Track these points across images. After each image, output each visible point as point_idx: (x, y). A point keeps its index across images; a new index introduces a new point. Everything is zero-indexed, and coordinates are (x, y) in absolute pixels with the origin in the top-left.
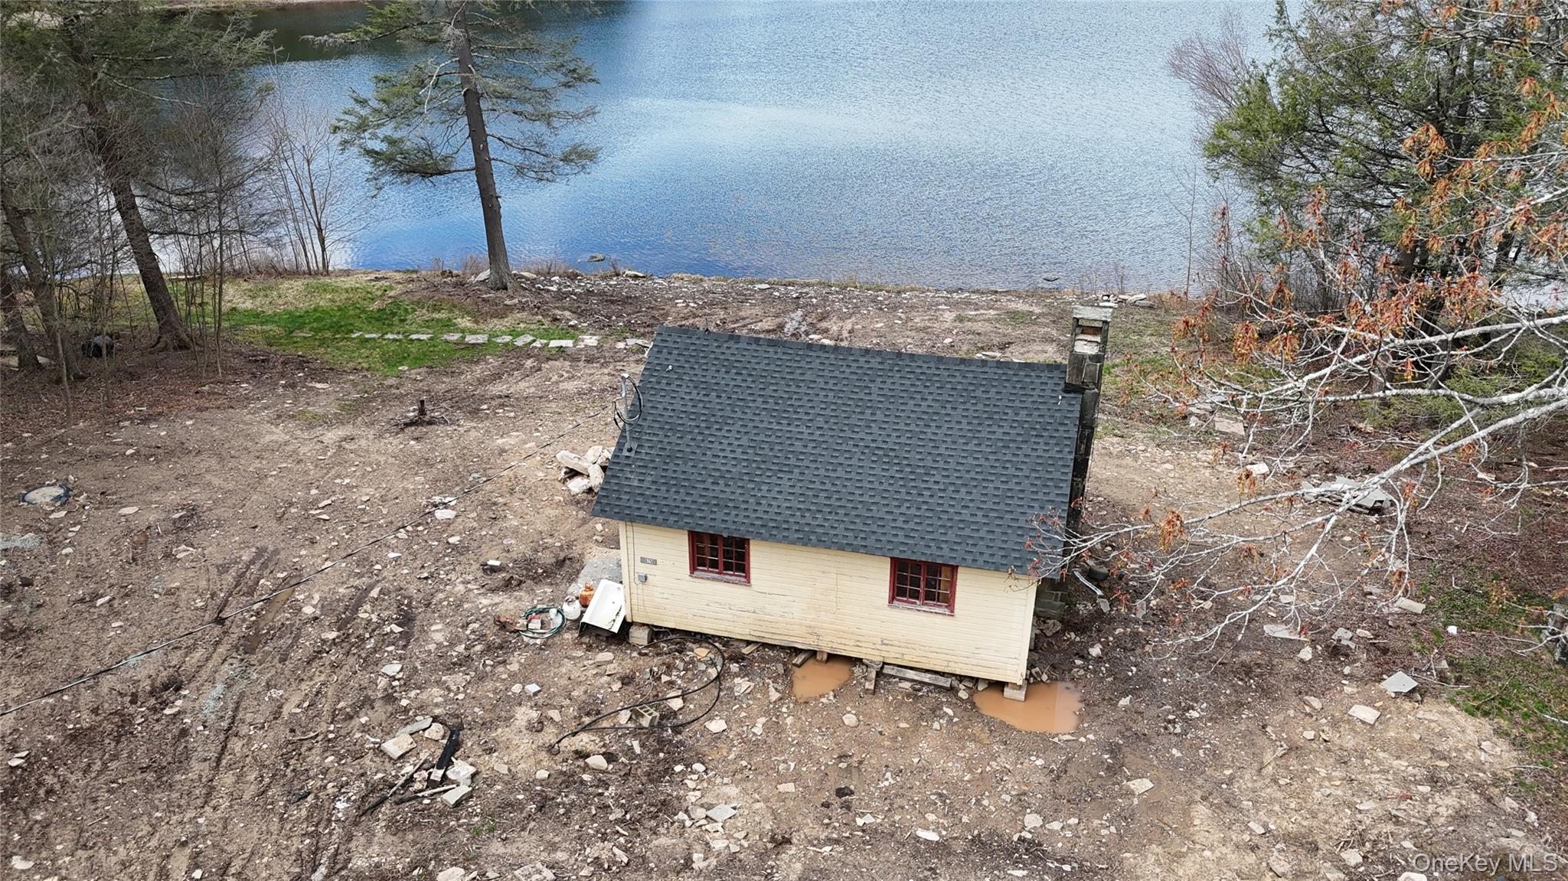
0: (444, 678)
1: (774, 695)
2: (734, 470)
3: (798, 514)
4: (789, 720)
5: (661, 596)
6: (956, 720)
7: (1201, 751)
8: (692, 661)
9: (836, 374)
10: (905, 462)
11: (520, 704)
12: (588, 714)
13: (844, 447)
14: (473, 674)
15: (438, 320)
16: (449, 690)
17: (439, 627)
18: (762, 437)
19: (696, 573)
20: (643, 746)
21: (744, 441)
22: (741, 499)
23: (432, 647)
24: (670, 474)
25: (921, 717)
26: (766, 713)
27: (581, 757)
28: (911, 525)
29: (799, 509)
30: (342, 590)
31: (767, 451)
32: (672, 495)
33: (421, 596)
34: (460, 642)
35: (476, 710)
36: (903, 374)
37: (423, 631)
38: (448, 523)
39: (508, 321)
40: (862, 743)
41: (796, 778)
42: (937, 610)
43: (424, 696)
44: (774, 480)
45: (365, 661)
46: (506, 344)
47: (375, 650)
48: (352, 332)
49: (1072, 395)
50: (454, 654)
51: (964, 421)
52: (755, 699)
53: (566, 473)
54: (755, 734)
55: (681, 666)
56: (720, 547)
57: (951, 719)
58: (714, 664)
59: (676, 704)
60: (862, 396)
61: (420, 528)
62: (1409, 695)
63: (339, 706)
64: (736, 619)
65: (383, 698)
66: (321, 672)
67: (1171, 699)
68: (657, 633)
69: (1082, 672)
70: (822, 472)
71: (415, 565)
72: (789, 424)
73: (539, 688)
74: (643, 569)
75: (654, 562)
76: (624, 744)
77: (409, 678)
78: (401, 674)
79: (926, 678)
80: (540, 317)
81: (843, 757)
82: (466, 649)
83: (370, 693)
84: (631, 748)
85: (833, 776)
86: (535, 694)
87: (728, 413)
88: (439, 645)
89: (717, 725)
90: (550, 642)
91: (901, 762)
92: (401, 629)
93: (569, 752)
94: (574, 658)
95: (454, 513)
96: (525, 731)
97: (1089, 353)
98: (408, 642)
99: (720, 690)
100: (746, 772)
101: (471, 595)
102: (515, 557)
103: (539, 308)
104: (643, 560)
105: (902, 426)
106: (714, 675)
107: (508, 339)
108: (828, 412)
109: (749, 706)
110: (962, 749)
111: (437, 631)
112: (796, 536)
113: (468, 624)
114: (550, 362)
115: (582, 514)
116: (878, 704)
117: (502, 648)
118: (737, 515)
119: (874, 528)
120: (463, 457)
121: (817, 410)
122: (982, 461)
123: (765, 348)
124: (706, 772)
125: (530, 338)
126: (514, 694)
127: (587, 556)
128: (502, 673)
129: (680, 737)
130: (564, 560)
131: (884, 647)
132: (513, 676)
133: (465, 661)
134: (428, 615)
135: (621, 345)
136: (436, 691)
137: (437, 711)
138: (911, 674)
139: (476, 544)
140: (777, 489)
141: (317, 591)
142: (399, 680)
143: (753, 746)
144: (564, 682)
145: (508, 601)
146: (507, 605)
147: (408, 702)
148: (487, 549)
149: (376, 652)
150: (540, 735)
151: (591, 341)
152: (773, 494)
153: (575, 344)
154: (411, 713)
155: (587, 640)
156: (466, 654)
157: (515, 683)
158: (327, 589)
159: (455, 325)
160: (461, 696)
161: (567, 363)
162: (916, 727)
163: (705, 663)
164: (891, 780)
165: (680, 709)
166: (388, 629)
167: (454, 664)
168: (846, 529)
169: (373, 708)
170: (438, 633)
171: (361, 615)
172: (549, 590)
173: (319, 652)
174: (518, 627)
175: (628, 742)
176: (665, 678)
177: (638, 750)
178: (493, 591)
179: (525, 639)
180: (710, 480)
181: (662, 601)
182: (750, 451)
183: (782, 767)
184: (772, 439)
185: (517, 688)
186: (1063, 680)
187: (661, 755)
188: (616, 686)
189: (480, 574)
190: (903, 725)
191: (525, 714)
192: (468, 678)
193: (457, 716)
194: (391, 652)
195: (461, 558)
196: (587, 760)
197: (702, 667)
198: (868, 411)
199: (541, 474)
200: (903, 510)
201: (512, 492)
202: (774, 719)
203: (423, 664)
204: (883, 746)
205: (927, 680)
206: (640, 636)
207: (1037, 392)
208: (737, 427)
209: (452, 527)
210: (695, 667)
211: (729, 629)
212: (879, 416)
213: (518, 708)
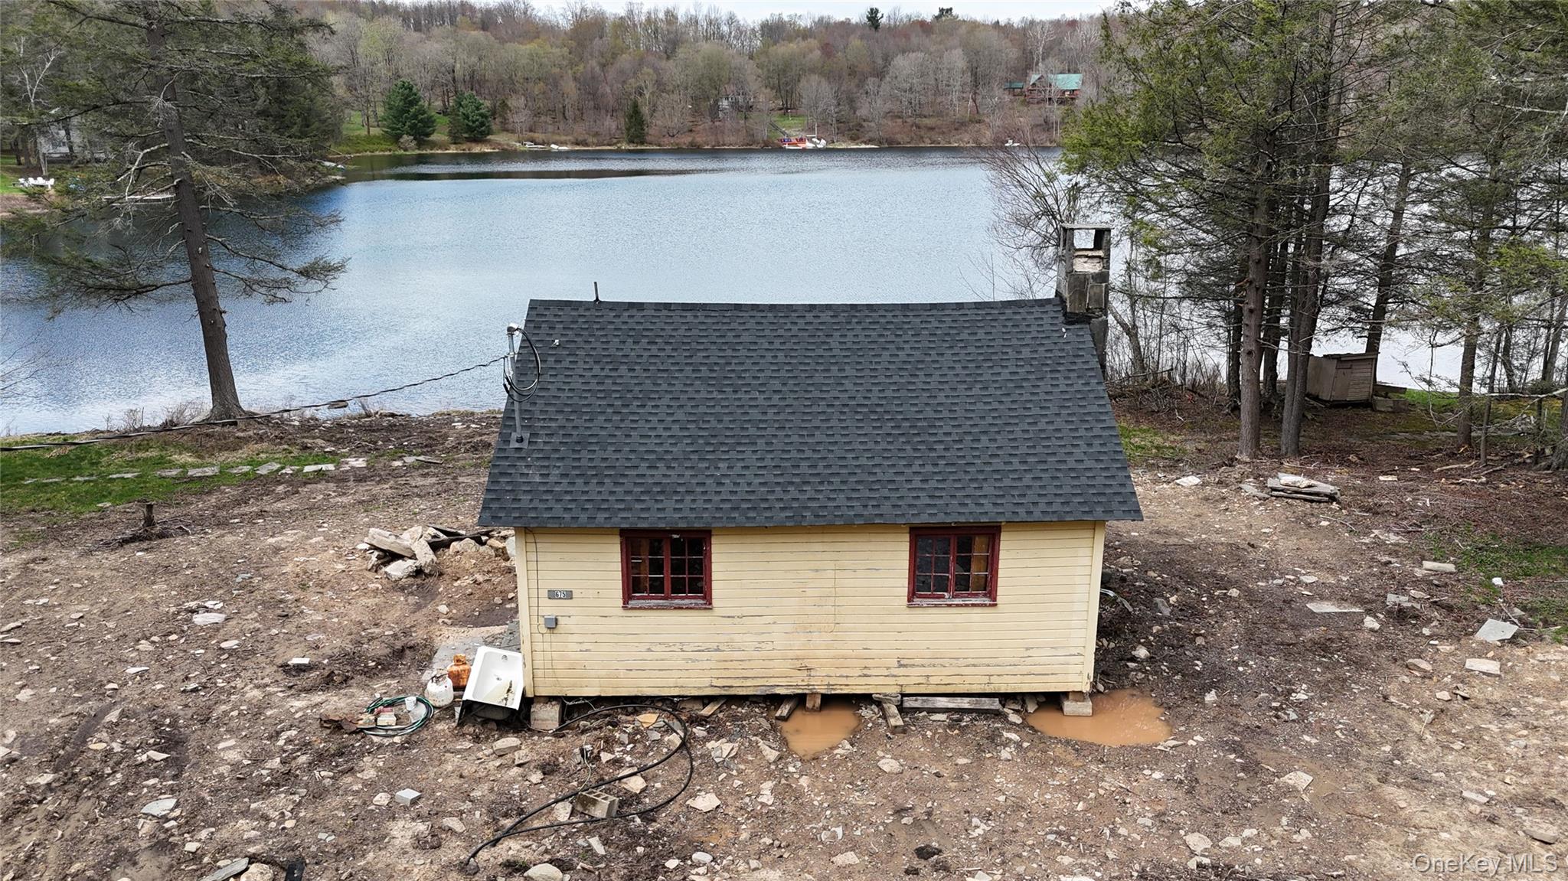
0: (253, 806)
1: (772, 755)
2: (675, 449)
3: (778, 489)
4: (804, 781)
5: (577, 647)
6: (1025, 745)
7: (1338, 733)
8: (637, 731)
9: (781, 332)
10: (900, 417)
11: (394, 819)
12: (506, 815)
13: (815, 409)
14: (303, 791)
15: (145, 460)
16: (267, 819)
17: (232, 742)
18: (702, 409)
19: (632, 603)
20: (606, 842)
21: (680, 415)
22: (694, 481)
23: (224, 769)
24: (584, 463)
25: (980, 748)
26: (770, 775)
27: (517, 870)
28: (933, 484)
29: (779, 483)
30: (54, 721)
31: (714, 424)
32: (593, 487)
33: (190, 712)
34: (272, 757)
35: (322, 836)
36: (864, 326)
37: (203, 751)
38: (216, 628)
39: (243, 453)
40: (921, 791)
41: (854, 846)
42: (974, 601)
43: (224, 834)
44: (733, 455)
45: (109, 803)
46: (245, 474)
47: (125, 787)
48: (23, 479)
49: (1078, 326)
50: (264, 772)
51: (958, 365)
52: (746, 762)
53: (378, 558)
54: (763, 805)
55: (625, 738)
56: (666, 557)
57: (1019, 745)
58: (670, 730)
59: (636, 784)
60: (821, 352)
61: (174, 637)
62: (1513, 641)
63: (73, 870)
64: (690, 665)
65: (151, 847)
66: (30, 830)
67: (1262, 686)
68: (573, 709)
69: (1141, 676)
70: (795, 439)
71: (173, 678)
72: (735, 392)
73: (416, 794)
74: (550, 609)
75: (569, 595)
76: (576, 846)
77: (193, 814)
78: (177, 812)
79: (965, 703)
80: (286, 447)
81: (900, 811)
82: (283, 763)
83: (126, 844)
84: (589, 849)
85: (901, 836)
86: (414, 802)
87: (648, 385)
88: (235, 766)
89: (706, 802)
90: (415, 738)
91: (983, 804)
92: (165, 756)
93: (494, 867)
94: (459, 752)
95: (223, 616)
96: (412, 851)
97: (1092, 271)
98: (181, 771)
99: (692, 760)
100: (776, 852)
101: (274, 699)
102: (330, 653)
103: (282, 438)
104: (552, 595)
105: (882, 379)
106: (678, 742)
107: (246, 469)
108: (783, 373)
109: (740, 772)
110: (1053, 775)
111: (229, 748)
112: (783, 515)
113: (278, 733)
114: (309, 486)
115: (412, 600)
116: (915, 743)
117: (341, 754)
118: (694, 501)
119: (886, 493)
120: (222, 560)
121: (769, 373)
122: (996, 405)
123: (678, 313)
124: (714, 860)
125: (277, 466)
126: (379, 806)
127: (437, 640)
128: (351, 784)
129: (656, 826)
130: (403, 650)
131: (902, 671)
132: (372, 786)
133: (285, 779)
134: (209, 732)
135: (398, 463)
136: (242, 823)
137: (252, 850)
138: (942, 702)
139: (264, 646)
140: (740, 464)
141: (12, 726)
142: (175, 819)
143: (770, 820)
144: (455, 781)
145: (336, 698)
146: (335, 703)
147: (198, 845)
148: (283, 649)
149: (127, 789)
150: (438, 852)
151: (360, 463)
152: (737, 470)
153: (337, 467)
154: (206, 860)
155: (471, 729)
156: (284, 769)
157: (377, 792)
158: (28, 722)
159: (170, 462)
160: (290, 824)
161: (331, 485)
162: (979, 761)
163: (658, 729)
164: (983, 826)
165: (643, 790)
166: (144, 758)
167: (268, 785)
168: (849, 499)
169: (135, 864)
170: (230, 751)
171: (93, 746)
172: (393, 682)
173: (25, 802)
174: (361, 724)
175: (581, 842)
176: (605, 757)
177: (600, 850)
178: (308, 691)
179: (376, 739)
180: (645, 464)
181: (579, 655)
182: (692, 426)
183: (824, 836)
184: (718, 409)
185: (382, 799)
186: (1123, 687)
187: (640, 850)
188: (536, 777)
189: (280, 676)
190: (962, 761)
191: (403, 831)
192: (297, 798)
193: (293, 849)
194: (154, 786)
195: (246, 663)
196: (529, 873)
197: (656, 736)
198: (835, 368)
199: (340, 567)
200: (916, 468)
201: (303, 587)
202: (783, 781)
203: (214, 792)
204: (949, 790)
205: (967, 706)
206: (547, 716)
207: (1034, 328)
208: (665, 401)
209: (222, 632)
210: (645, 737)
211: (680, 682)
212: (849, 371)
213: (391, 824)
